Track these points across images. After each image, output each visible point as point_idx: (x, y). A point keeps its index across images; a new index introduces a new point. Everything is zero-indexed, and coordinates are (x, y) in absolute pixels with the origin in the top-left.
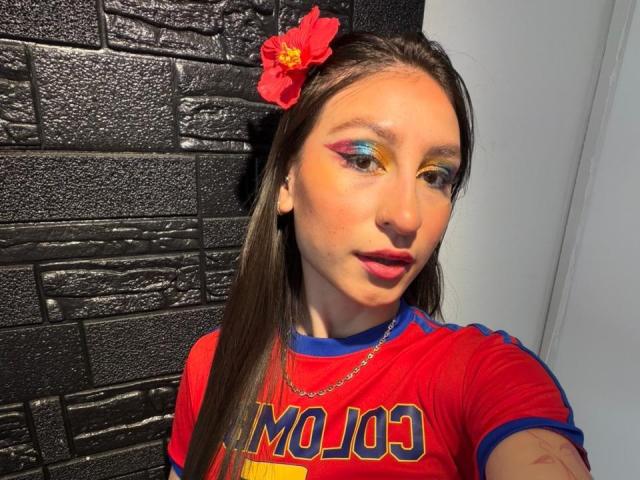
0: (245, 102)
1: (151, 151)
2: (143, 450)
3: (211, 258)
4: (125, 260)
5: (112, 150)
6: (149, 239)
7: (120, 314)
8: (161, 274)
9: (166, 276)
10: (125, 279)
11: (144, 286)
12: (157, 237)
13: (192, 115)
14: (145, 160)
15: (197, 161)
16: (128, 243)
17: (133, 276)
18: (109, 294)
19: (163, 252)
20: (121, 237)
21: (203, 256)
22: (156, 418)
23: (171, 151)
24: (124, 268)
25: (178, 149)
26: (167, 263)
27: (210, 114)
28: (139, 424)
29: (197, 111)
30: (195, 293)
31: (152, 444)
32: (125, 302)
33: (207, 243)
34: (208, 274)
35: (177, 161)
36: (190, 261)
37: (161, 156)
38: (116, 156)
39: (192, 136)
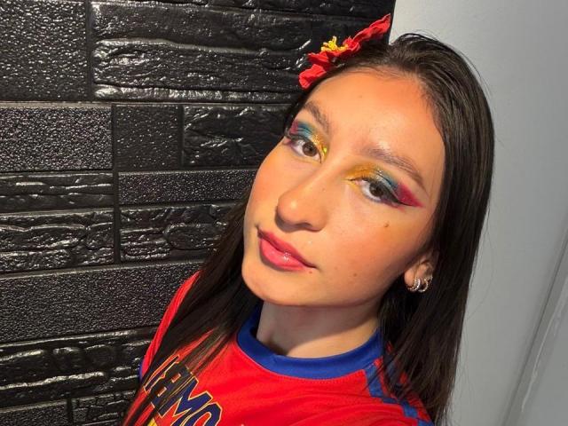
0: (172, 45)
1: (61, 100)
2: (44, 409)
3: (127, 215)
4: (29, 216)
5: (16, 100)
6: (56, 194)
7: (22, 270)
8: (68, 231)
9: (75, 234)
10: (29, 235)
11: (50, 243)
12: (67, 192)
13: (108, 61)
14: (54, 111)
15: (114, 109)
16: (32, 198)
17: (37, 233)
18: (11, 250)
19: (71, 208)
20: (26, 192)
21: (116, 214)
22: (61, 378)
23: (84, 100)
24: (27, 223)
25: (91, 97)
26: (76, 220)
27: (131, 58)
28: (40, 383)
29: (113, 56)
30: (107, 251)
31: (55, 404)
32: (27, 259)
33: (123, 198)
34: (123, 232)
35: (90, 112)
36: (102, 218)
37: (72, 106)
38: (20, 106)
39: (108, 83)
